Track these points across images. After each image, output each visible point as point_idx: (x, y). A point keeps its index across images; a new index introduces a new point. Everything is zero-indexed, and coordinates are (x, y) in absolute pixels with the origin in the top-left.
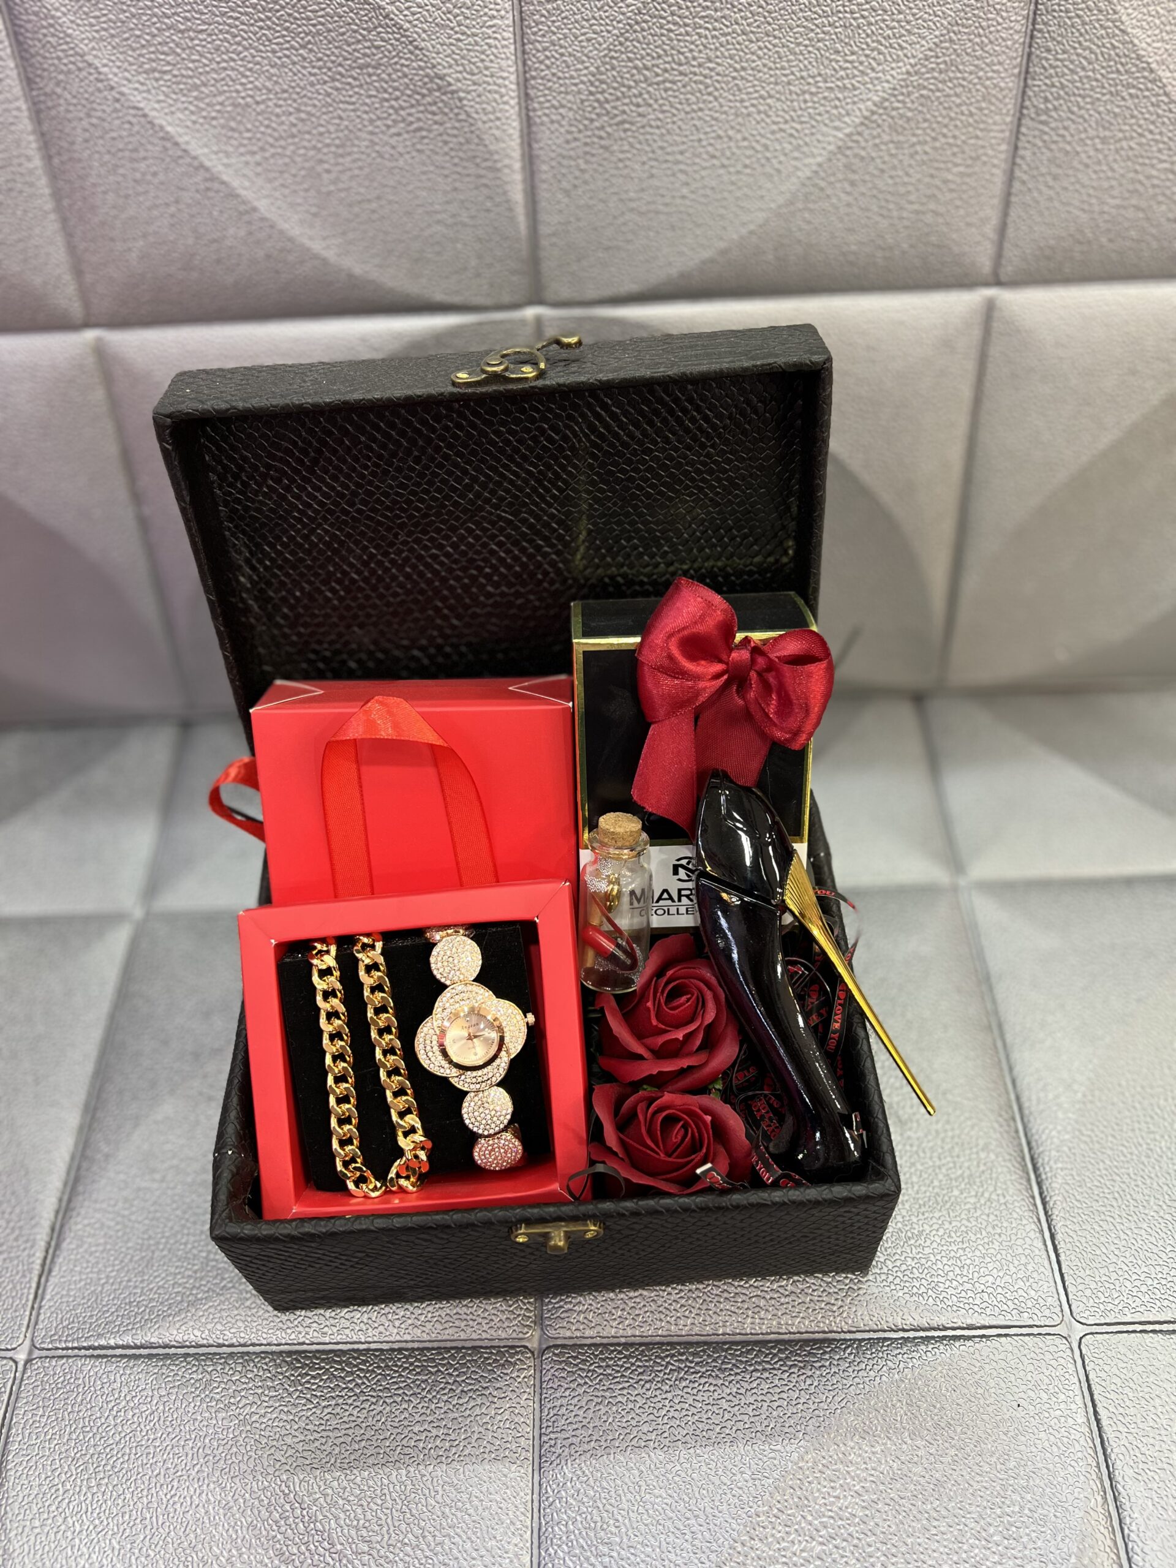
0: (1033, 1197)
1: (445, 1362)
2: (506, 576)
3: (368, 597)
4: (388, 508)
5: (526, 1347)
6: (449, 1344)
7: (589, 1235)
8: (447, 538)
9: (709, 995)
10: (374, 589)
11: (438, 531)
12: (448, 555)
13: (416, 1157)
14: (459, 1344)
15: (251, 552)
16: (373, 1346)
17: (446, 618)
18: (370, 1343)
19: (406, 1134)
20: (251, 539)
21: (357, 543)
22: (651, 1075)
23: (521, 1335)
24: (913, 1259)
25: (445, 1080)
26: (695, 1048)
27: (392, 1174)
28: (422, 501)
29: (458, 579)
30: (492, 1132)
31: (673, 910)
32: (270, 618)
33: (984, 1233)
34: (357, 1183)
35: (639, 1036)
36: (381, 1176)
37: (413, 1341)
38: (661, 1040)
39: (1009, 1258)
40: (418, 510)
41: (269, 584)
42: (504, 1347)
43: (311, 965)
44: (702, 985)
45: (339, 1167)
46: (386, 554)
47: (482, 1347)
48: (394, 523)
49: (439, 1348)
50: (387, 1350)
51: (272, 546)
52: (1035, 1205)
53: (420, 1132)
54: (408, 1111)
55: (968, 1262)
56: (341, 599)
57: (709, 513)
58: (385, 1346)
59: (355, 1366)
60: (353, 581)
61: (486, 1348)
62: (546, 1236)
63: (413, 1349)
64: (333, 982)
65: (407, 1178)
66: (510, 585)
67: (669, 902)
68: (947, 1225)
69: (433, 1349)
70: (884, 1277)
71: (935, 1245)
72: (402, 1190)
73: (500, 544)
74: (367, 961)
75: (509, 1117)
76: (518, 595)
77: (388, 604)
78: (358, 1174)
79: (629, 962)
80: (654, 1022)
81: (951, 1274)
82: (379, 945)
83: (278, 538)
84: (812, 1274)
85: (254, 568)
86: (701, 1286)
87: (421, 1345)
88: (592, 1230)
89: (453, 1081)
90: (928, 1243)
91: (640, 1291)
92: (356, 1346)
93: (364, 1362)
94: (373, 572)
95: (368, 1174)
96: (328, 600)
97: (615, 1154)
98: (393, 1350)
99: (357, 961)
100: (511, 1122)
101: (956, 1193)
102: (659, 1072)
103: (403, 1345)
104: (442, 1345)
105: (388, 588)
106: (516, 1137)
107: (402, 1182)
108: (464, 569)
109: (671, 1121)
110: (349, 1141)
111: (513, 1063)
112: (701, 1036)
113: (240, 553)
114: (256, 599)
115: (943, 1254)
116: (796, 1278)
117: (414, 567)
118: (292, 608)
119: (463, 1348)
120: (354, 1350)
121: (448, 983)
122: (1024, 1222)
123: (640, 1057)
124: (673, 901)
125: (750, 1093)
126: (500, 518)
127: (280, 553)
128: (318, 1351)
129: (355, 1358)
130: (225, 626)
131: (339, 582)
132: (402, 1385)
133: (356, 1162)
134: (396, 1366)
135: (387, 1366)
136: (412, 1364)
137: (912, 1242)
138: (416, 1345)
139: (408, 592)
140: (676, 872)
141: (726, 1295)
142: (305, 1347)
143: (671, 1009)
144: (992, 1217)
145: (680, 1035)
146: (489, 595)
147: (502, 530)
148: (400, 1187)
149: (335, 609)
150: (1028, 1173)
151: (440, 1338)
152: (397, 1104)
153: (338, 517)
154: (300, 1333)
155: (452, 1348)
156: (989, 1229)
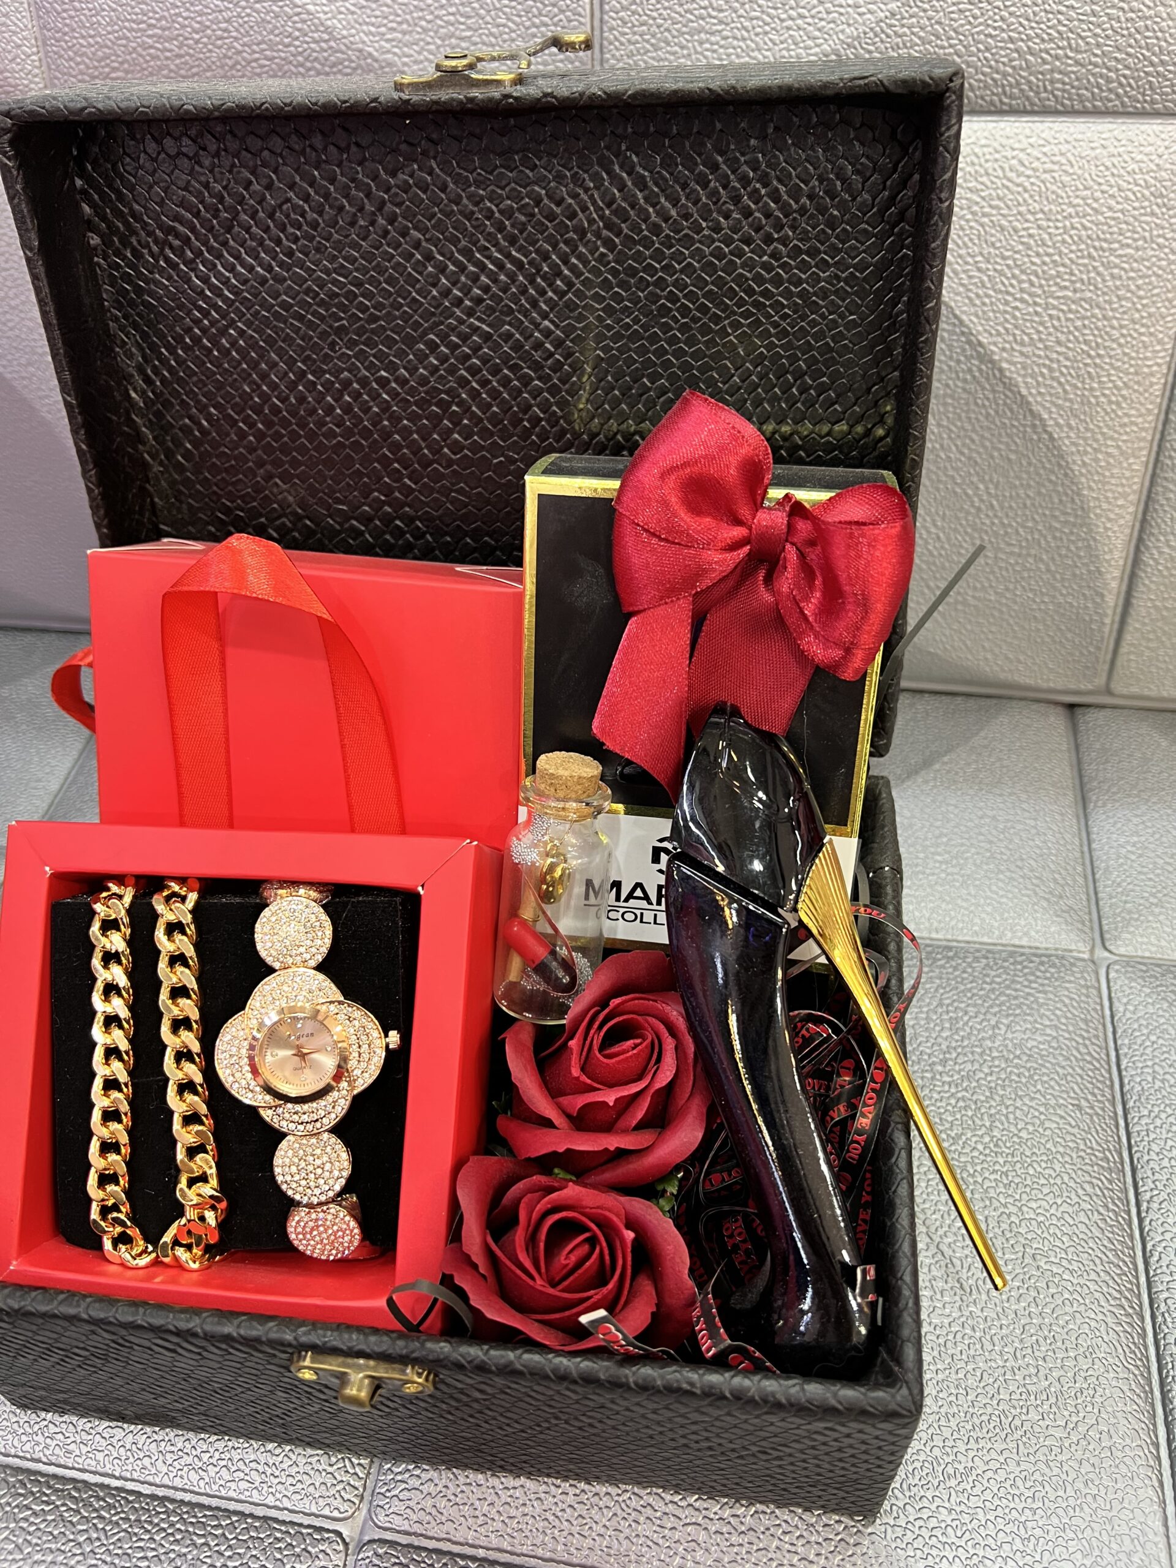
0: (1157, 1446)
1: (219, 1532)
2: (481, 420)
3: (295, 437)
4: (322, 303)
5: (339, 1534)
6: (232, 1506)
7: (411, 1389)
8: (401, 354)
9: (669, 1043)
10: (303, 425)
11: (390, 342)
12: (403, 382)
13: (202, 1218)
14: (247, 1509)
15: (144, 357)
16: (130, 1486)
17: (397, 476)
18: (126, 1480)
19: (192, 1182)
20: (145, 336)
21: (281, 353)
22: (555, 1153)
23: (336, 1514)
24: (950, 1511)
25: (253, 1110)
26: (634, 1123)
27: (167, 1238)
28: (368, 295)
29: (414, 418)
30: (315, 1200)
31: (648, 916)
32: (170, 454)
33: (1070, 1491)
34: (116, 1242)
35: (554, 1092)
36: (152, 1237)
37: (184, 1490)
38: (581, 1100)
39: (1105, 1538)
40: (364, 309)
41: (167, 404)
42: (309, 1526)
43: (93, 913)
44: (662, 1027)
45: (95, 1214)
46: (319, 373)
47: (276, 1520)
48: (331, 327)
49: (218, 1509)
50: (147, 1496)
51: (172, 351)
52: (1158, 1458)
53: (214, 1182)
54: (201, 1149)
55: (1038, 1532)
56: (260, 436)
57: (770, 347)
58: (146, 1490)
59: (96, 1510)
60: (276, 411)
61: (284, 1522)
62: (343, 1378)
63: (182, 1502)
64: (117, 942)
65: (189, 1247)
66: (485, 433)
67: (643, 904)
68: (1012, 1464)
69: (210, 1508)
70: (899, 1532)
71: (988, 1495)
72: (178, 1265)
73: (474, 371)
74: (171, 917)
75: (343, 1181)
76: (494, 448)
77: (320, 448)
78: (119, 1229)
79: (566, 980)
80: (575, 1072)
81: (1006, 1547)
82: (193, 897)
83: (179, 340)
84: (785, 1505)
85: (148, 381)
86: (614, 1491)
87: (195, 1499)
88: (415, 1381)
89: (267, 1115)
90: (977, 1490)
91: (523, 1480)
92: (107, 1481)
93: (110, 1506)
94: (302, 399)
95: (134, 1232)
96: (242, 435)
97: (475, 1267)
98: (154, 1497)
99: (155, 916)
100: (345, 1190)
101: (1033, 1415)
102: (568, 1150)
103: (170, 1493)
104: (224, 1504)
105: (321, 423)
106: (352, 1216)
107: (180, 1252)
108: (422, 404)
109: (565, 1230)
110: (113, 1179)
111: (359, 1101)
112: (645, 1104)
113: (131, 356)
114: (151, 426)
115: (1000, 1511)
116: (760, 1507)
117: (357, 396)
118: (196, 443)
119: (251, 1515)
120: (102, 1486)
121: (277, 965)
122: (1138, 1482)
123: (548, 1123)
124: (650, 903)
125: (726, 1208)
126: (476, 330)
127: (180, 362)
128: (55, 1476)
129: (98, 1498)
130: (89, 446)
131: (258, 410)
132: (150, 1554)
133: (120, 1211)
134: (151, 1523)
135: (138, 1520)
136: (172, 1525)
137: (953, 1483)
138: (187, 1497)
139: (348, 433)
140: (656, 859)
141: (649, 1512)
142: (40, 1467)
143: (606, 1056)
144: (1086, 1467)
145: (610, 1097)
146: (456, 448)
147: (476, 349)
148: (176, 1258)
149: (252, 450)
150: (1153, 1405)
151: (223, 1493)
152: (184, 1136)
153: (258, 312)
154: (38, 1444)
155: (236, 1513)
156: (1079, 1485)
